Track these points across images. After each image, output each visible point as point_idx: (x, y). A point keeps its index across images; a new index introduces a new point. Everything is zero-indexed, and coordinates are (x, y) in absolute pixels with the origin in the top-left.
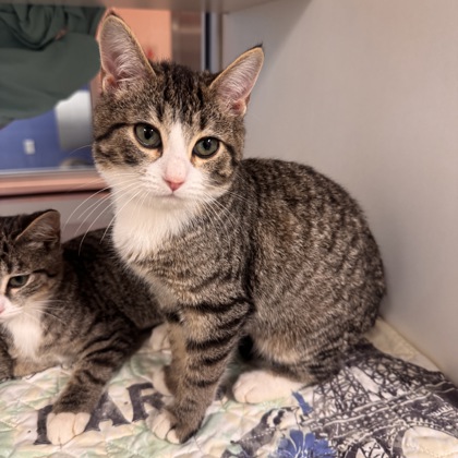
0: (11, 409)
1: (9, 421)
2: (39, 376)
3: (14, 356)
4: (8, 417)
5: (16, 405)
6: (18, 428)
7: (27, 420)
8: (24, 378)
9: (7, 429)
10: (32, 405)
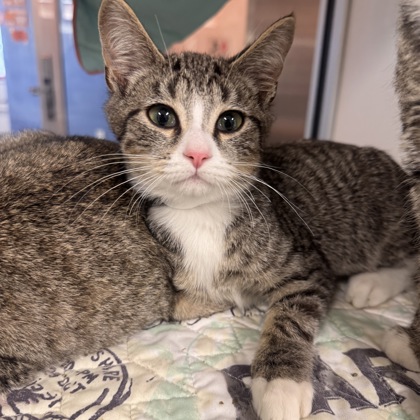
0: (182, 364)
1: (183, 382)
2: (204, 322)
3: (181, 287)
4: (179, 376)
5: (187, 358)
6: (200, 394)
7: (210, 384)
8: (184, 324)
9: (183, 395)
10: (209, 362)
